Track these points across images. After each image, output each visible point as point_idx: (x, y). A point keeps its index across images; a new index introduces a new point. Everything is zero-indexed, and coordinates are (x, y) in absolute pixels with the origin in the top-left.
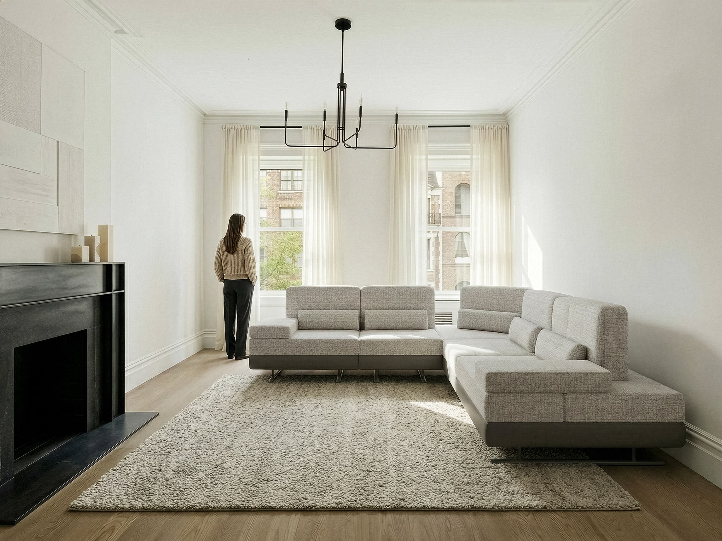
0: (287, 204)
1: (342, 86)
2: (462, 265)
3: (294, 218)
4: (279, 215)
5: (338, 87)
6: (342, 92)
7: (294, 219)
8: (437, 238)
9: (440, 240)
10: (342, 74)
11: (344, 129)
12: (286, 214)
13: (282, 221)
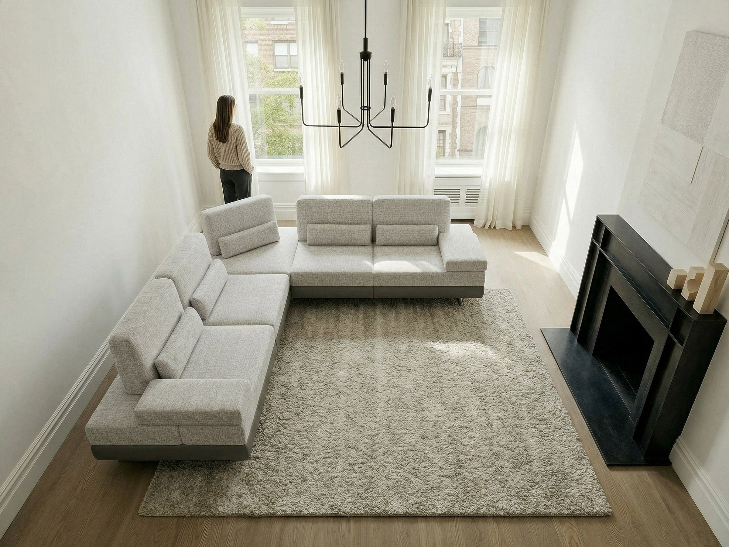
0: (282, 36)
1: (366, 56)
2: (482, 107)
3: (291, 54)
4: (273, 50)
5: (360, 57)
6: (366, 63)
7: (291, 56)
8: (455, 74)
9: (460, 77)
10: (366, 40)
11: (369, 108)
12: (281, 49)
13: (277, 58)
